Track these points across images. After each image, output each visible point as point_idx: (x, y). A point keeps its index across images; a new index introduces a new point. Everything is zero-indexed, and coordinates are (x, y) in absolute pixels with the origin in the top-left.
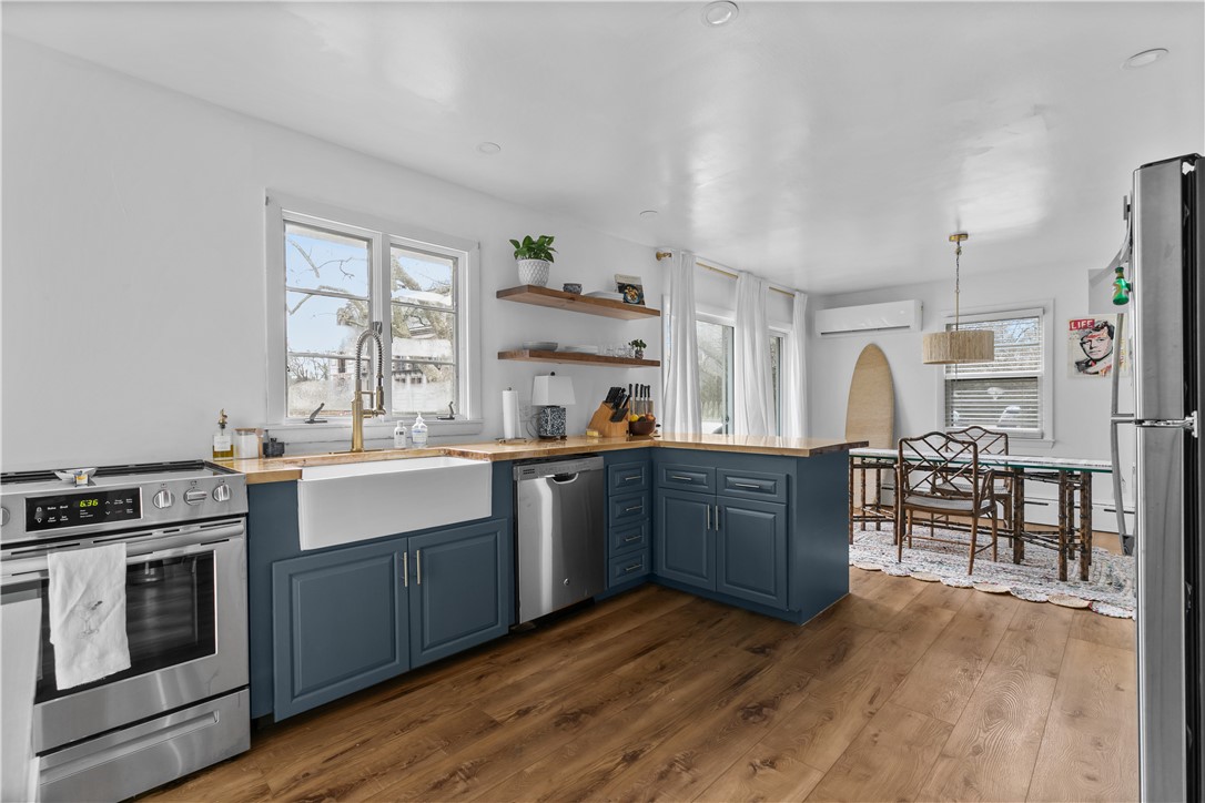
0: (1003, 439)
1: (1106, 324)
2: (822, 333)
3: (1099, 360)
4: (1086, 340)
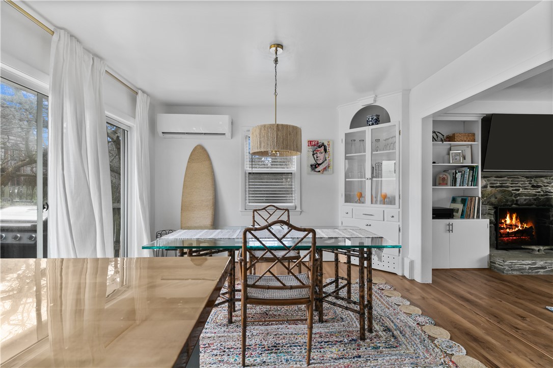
0: (287, 212)
1: (323, 144)
2: (163, 133)
3: (320, 164)
4: (315, 152)
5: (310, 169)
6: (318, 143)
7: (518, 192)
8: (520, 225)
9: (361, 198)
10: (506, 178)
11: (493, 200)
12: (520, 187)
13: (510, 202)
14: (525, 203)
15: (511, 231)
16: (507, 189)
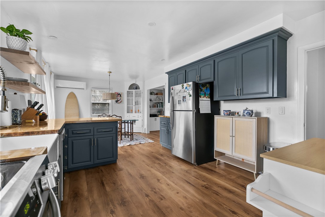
1: (120, 94)
2: (57, 87)
3: (119, 101)
6: (118, 94)
9: (132, 112)
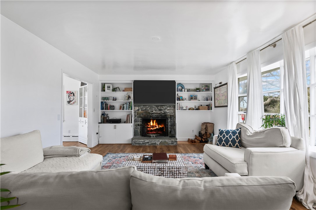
1: (73, 93)
3: (72, 101)
4: (69, 96)
5: (67, 103)
6: (70, 92)
7: (152, 112)
8: (157, 126)
10: (147, 107)
11: (142, 115)
12: (153, 110)
13: (149, 116)
14: (155, 117)
15: (153, 129)
16: (148, 111)
